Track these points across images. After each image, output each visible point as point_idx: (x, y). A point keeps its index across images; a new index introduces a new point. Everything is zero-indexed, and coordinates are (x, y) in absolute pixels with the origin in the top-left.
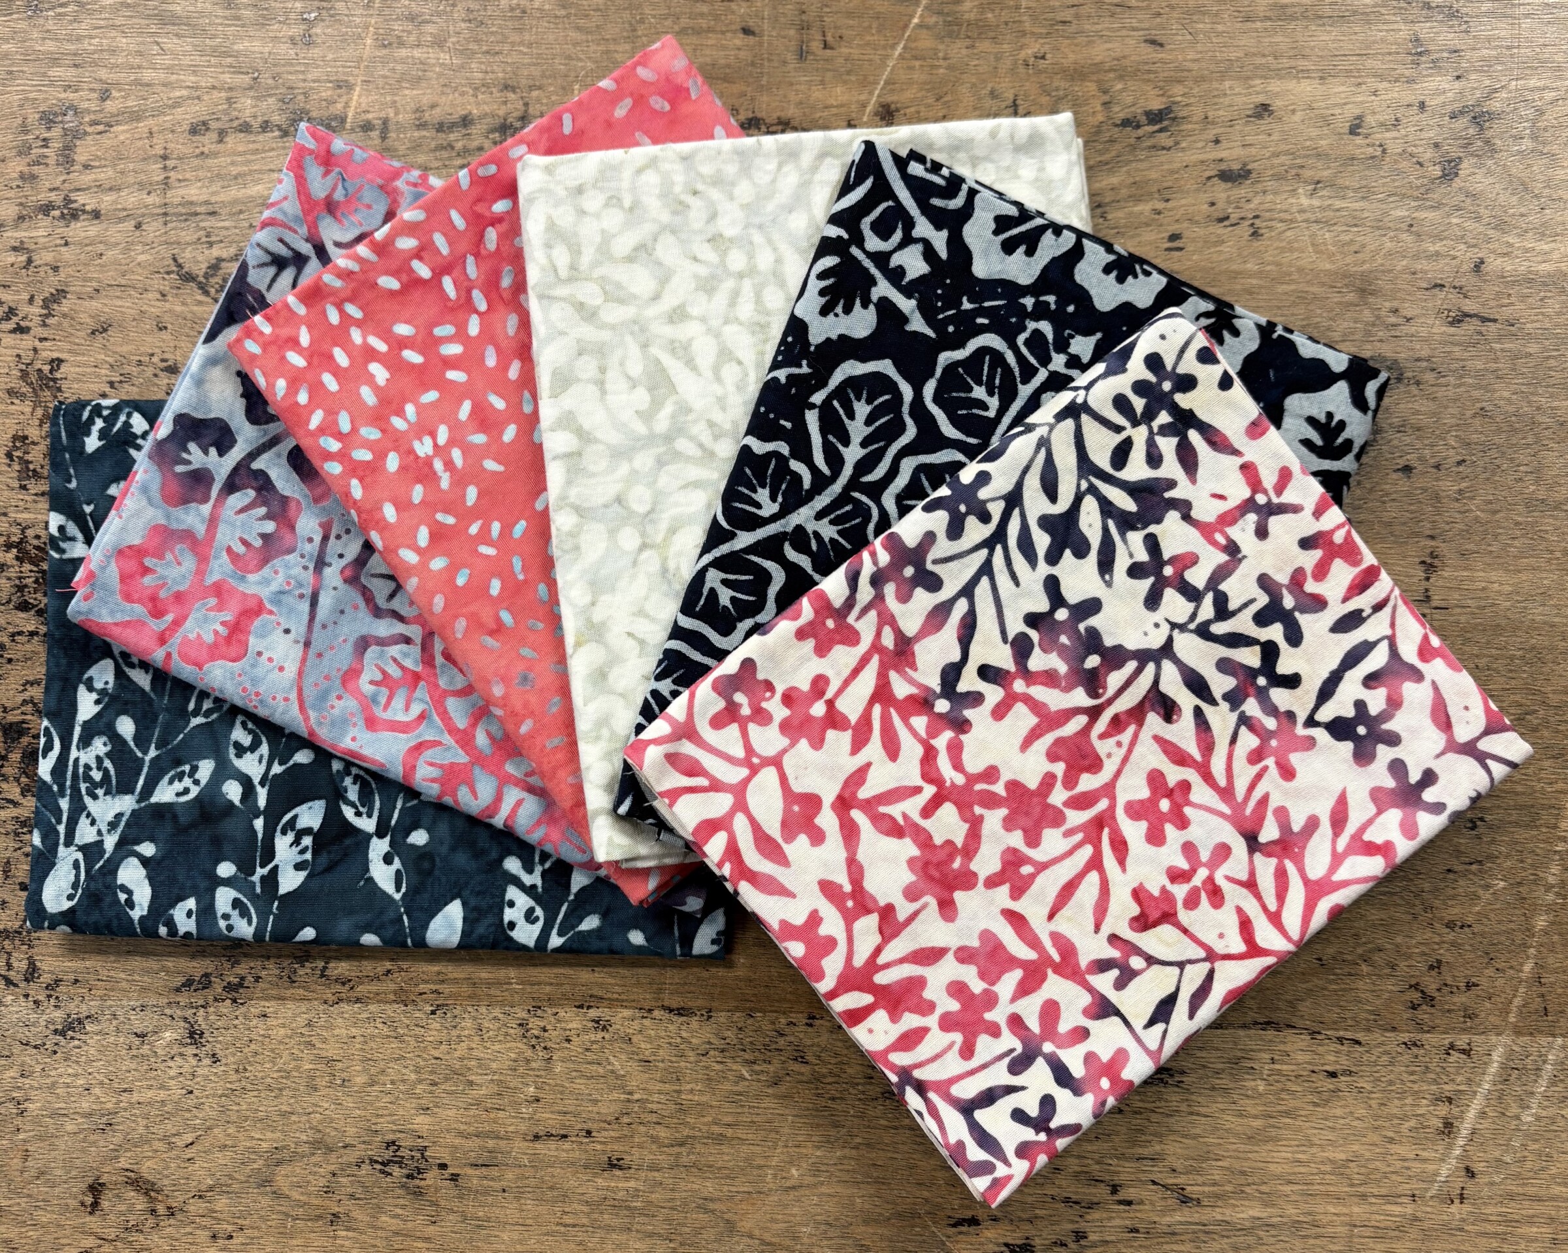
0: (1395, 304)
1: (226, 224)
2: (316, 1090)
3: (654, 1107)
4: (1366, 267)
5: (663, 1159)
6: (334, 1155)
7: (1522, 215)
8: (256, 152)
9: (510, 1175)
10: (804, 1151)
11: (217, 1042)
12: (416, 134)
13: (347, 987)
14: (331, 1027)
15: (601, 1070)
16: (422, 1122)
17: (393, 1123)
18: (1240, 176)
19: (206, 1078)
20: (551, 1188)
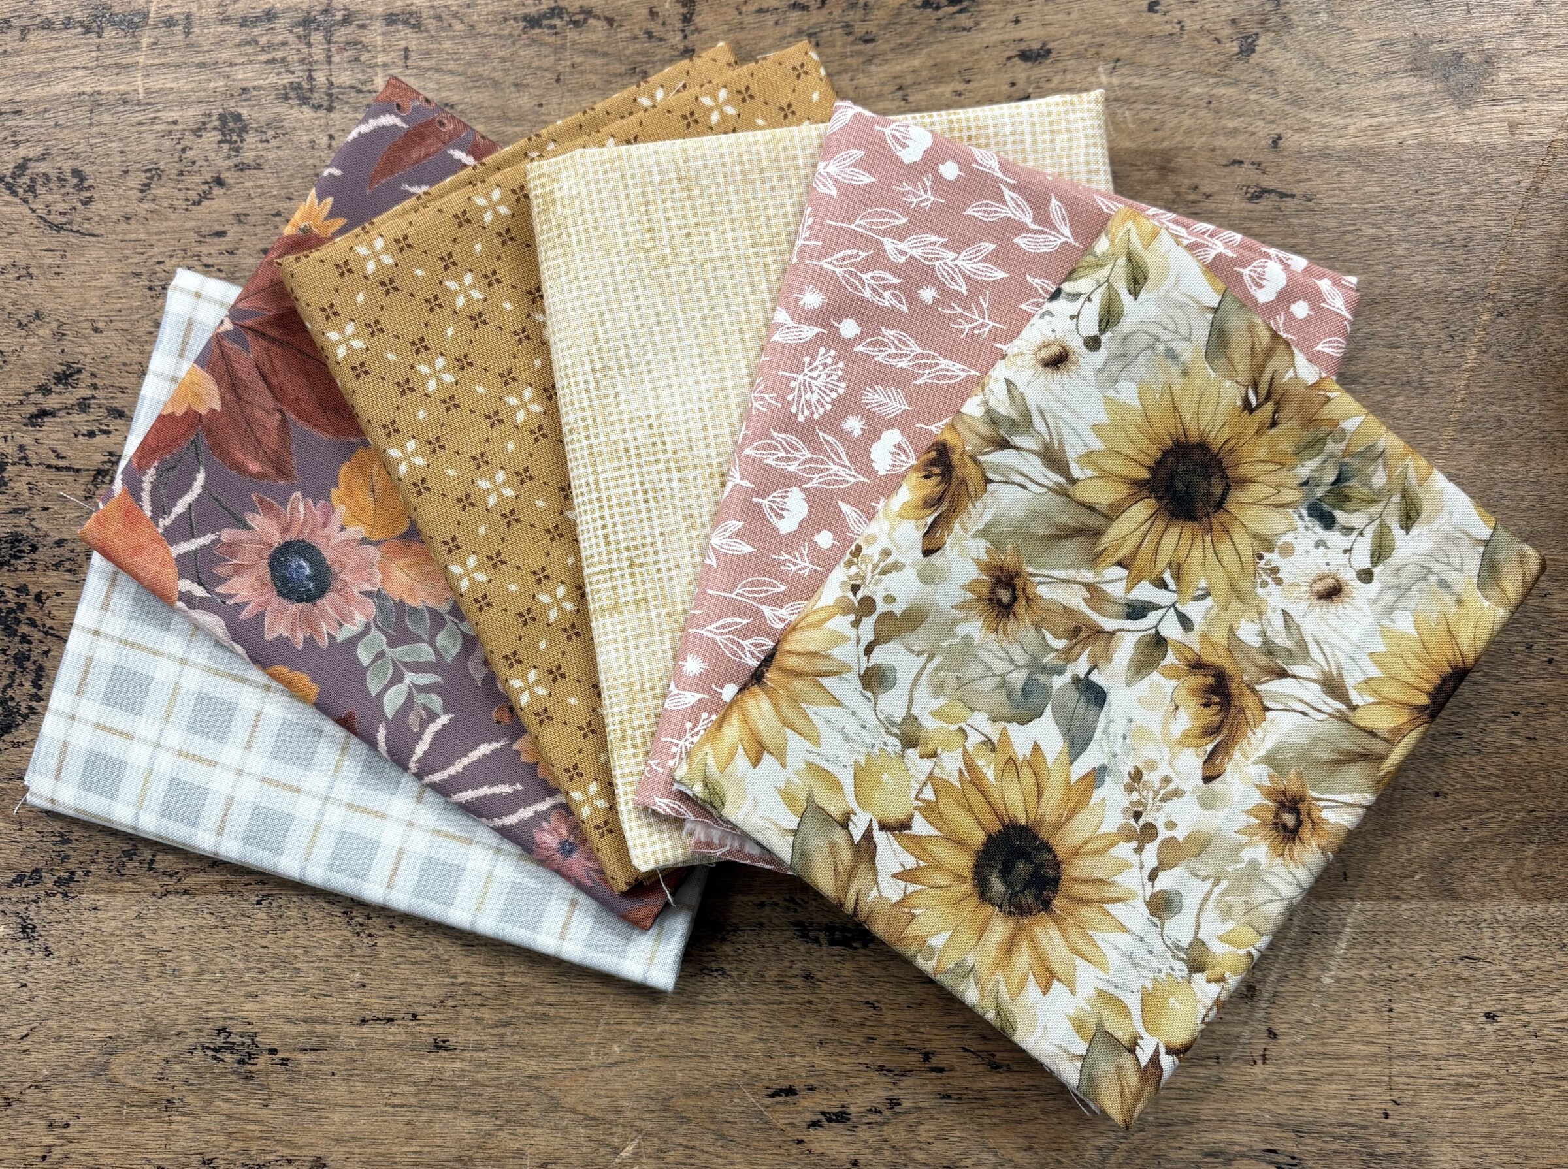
0: (1195, 181)
1: (31, 123)
2: (147, 979)
3: (478, 989)
4: (1166, 144)
5: (488, 1039)
6: (167, 1042)
7: (1318, 90)
8: (59, 49)
9: (338, 1058)
10: (625, 1028)
11: (49, 935)
12: (220, 29)
13: (175, 879)
14: (160, 919)
15: (425, 955)
16: (251, 1009)
17: (224, 1010)
18: (1039, 55)
19: (39, 970)
20: (380, 1070)
